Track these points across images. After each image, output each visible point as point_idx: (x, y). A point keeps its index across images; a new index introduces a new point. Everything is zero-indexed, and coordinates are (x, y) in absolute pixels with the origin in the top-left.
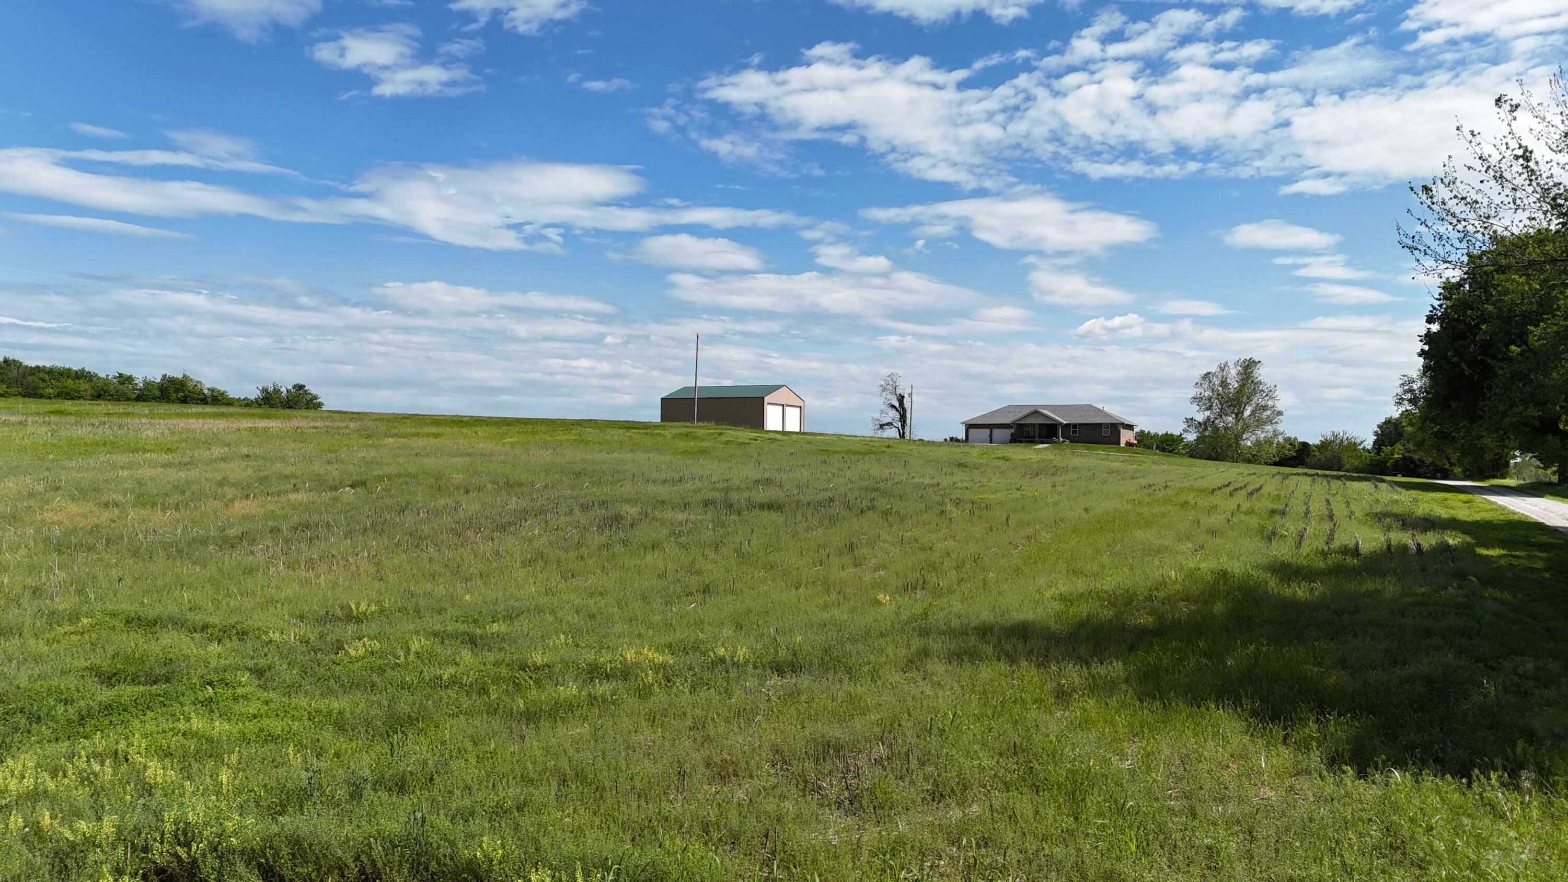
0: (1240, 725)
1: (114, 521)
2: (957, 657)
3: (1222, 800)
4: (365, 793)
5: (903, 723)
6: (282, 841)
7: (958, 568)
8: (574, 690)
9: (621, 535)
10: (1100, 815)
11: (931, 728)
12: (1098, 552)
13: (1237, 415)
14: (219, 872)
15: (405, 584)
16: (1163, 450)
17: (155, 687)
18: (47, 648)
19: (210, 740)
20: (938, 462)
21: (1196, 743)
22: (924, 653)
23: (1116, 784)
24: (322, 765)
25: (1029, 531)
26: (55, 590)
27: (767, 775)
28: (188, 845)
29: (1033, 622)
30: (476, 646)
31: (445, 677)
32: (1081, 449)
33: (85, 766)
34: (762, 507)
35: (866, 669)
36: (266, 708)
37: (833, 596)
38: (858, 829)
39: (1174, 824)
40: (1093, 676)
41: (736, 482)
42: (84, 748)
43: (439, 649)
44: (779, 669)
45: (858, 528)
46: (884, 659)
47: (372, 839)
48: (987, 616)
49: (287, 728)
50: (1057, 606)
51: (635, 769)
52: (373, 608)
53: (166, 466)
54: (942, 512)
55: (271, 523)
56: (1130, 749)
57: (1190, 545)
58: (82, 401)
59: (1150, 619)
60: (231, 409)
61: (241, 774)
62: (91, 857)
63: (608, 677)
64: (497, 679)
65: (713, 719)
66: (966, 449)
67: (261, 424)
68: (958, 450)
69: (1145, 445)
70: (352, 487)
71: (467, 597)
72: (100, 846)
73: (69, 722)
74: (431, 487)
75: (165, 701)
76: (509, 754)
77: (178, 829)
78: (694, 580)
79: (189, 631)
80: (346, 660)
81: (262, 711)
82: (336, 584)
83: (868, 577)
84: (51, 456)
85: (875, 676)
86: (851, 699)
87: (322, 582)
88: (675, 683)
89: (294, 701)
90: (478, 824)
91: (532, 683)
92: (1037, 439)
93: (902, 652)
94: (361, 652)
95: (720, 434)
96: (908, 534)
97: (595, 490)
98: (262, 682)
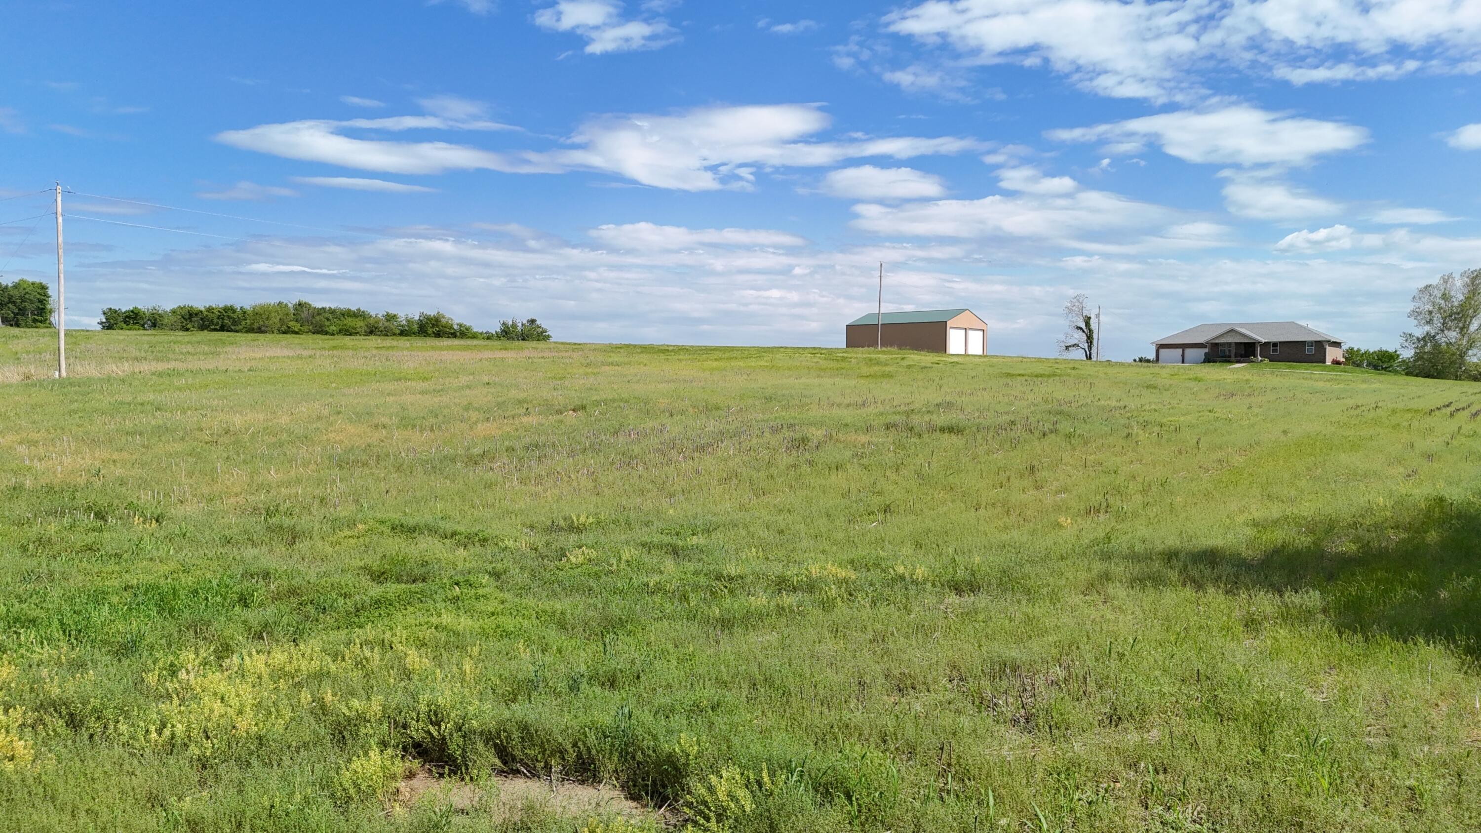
0: (1452, 662)
1: (382, 441)
2: (1138, 582)
3: (1429, 740)
4: (582, 687)
5: (1081, 646)
6: (513, 726)
7: (1144, 491)
8: (764, 601)
9: (807, 456)
10: (1290, 748)
11: (1110, 652)
12: (1296, 476)
13: (1462, 329)
14: (463, 749)
15: (618, 499)
16: (1376, 367)
17: (414, 586)
18: (331, 549)
19: (456, 634)
20: (1125, 384)
21: (1401, 679)
22: (1106, 577)
23: (1309, 718)
24: (548, 659)
25: (1220, 454)
26: (337, 500)
27: (943, 690)
28: (437, 724)
29: (1222, 548)
30: (678, 556)
31: (651, 585)
32: (1283, 368)
33: (358, 651)
34: (942, 430)
35: (1045, 591)
36: (502, 607)
37: (1013, 518)
38: (1033, 747)
39: (1371, 763)
40: (1287, 606)
41: (917, 406)
42: (358, 637)
43: (646, 558)
44: (958, 589)
45: (1039, 452)
46: (1064, 582)
47: (587, 729)
48: (1173, 541)
49: (519, 626)
50: (1250, 532)
51: (818, 678)
52: (591, 520)
53: (423, 393)
54: (1128, 435)
55: (507, 443)
56: (1326, 681)
57: (1401, 470)
58: (358, 337)
59: (1354, 547)
60: (475, 342)
61: (481, 664)
62: (363, 730)
63: (795, 589)
64: (696, 588)
65: (892, 634)
66: (1154, 369)
67: (499, 354)
68: (1147, 371)
69: (1353, 363)
70: (574, 410)
71: (671, 511)
72: (369, 721)
73: (348, 613)
74: (640, 410)
75: (422, 597)
76: (705, 657)
77: (431, 710)
78: (877, 500)
79: (441, 537)
80: (568, 566)
81: (499, 609)
82: (561, 497)
83: (1049, 500)
84: (334, 385)
85: (1054, 598)
86: (1029, 620)
87: (549, 496)
88: (857, 597)
89: (525, 601)
90: (678, 720)
91: (726, 591)
92: (1233, 359)
93: (1083, 576)
94: (581, 559)
95: (903, 359)
96: (1092, 457)
97: (784, 414)
98: (499, 584)
